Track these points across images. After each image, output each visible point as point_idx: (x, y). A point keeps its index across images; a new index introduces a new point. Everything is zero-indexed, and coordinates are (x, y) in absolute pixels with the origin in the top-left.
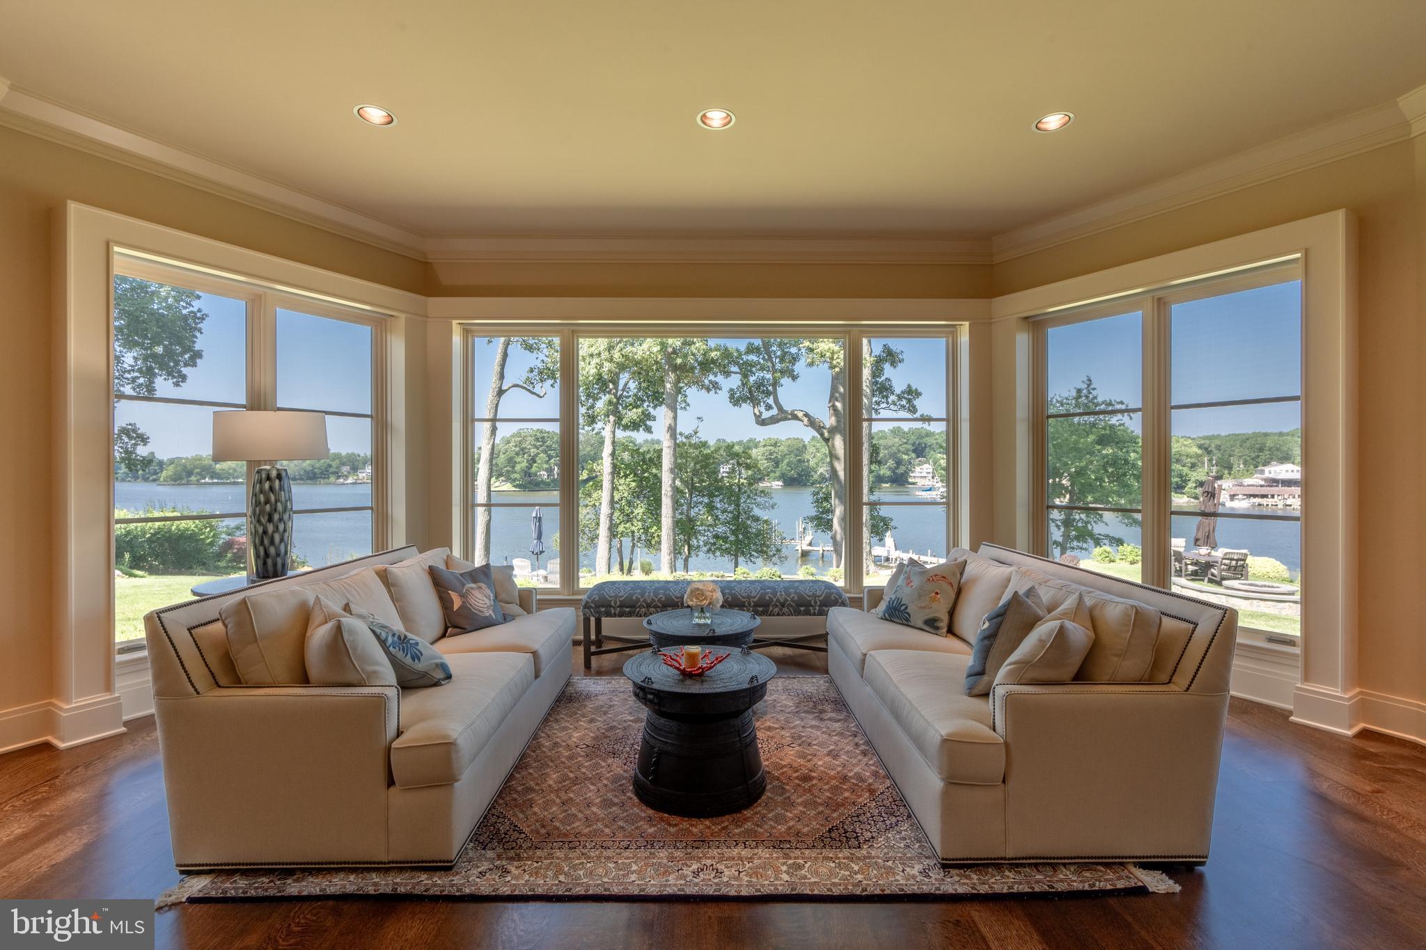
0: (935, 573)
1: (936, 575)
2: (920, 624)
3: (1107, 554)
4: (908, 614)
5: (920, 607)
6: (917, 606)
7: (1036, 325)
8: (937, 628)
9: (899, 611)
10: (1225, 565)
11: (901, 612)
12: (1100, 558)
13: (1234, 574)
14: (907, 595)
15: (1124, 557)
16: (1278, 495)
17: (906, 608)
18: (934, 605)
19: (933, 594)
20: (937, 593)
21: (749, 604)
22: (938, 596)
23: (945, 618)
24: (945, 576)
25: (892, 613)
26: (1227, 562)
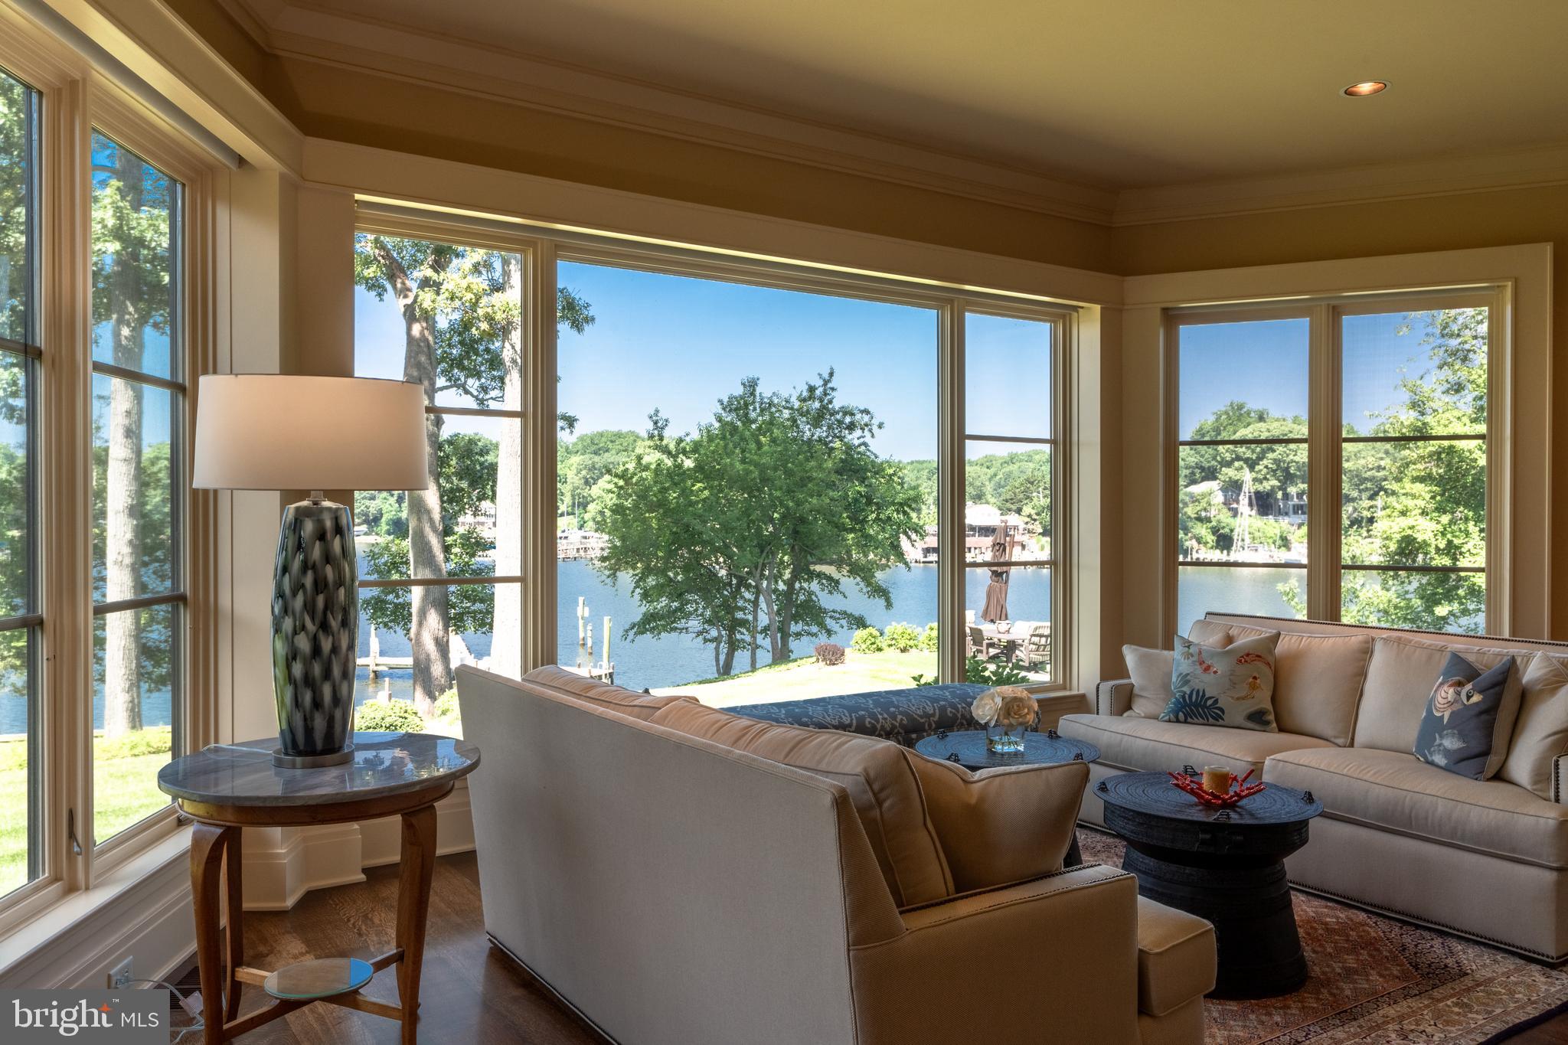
0: (1246, 652)
1: (1248, 655)
2: (1240, 719)
3: (873, 640)
4: (1222, 710)
5: (1238, 699)
6: (1232, 698)
7: (1172, 318)
8: (1268, 723)
9: (1204, 706)
10: (1033, 644)
11: (1207, 708)
12: (864, 646)
13: (1042, 655)
14: (1208, 685)
15: (893, 642)
16: (975, 548)
17: (1216, 701)
18: (1257, 694)
19: (1251, 680)
20: (1255, 678)
21: (930, 725)
22: (1258, 681)
23: (1270, 707)
24: (1259, 654)
25: (1192, 710)
26: (1036, 639)
